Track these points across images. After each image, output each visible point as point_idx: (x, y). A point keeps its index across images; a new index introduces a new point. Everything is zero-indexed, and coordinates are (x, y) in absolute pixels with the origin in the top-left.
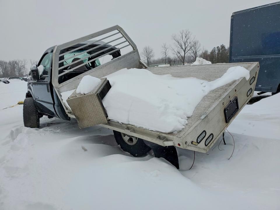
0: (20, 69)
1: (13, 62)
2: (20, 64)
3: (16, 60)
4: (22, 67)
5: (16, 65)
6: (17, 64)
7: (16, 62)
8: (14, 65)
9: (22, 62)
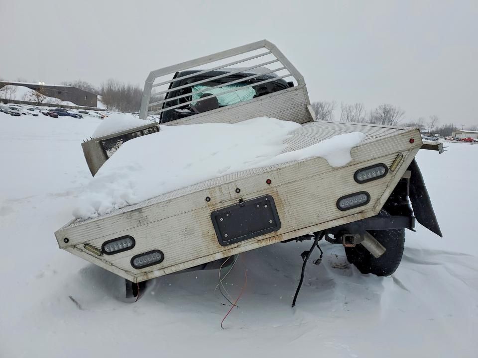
0: (325, 115)
1: (318, 104)
2: (326, 108)
3: (321, 102)
4: (327, 113)
5: (320, 109)
6: (322, 108)
7: (321, 106)
8: (318, 109)
9: (329, 105)
